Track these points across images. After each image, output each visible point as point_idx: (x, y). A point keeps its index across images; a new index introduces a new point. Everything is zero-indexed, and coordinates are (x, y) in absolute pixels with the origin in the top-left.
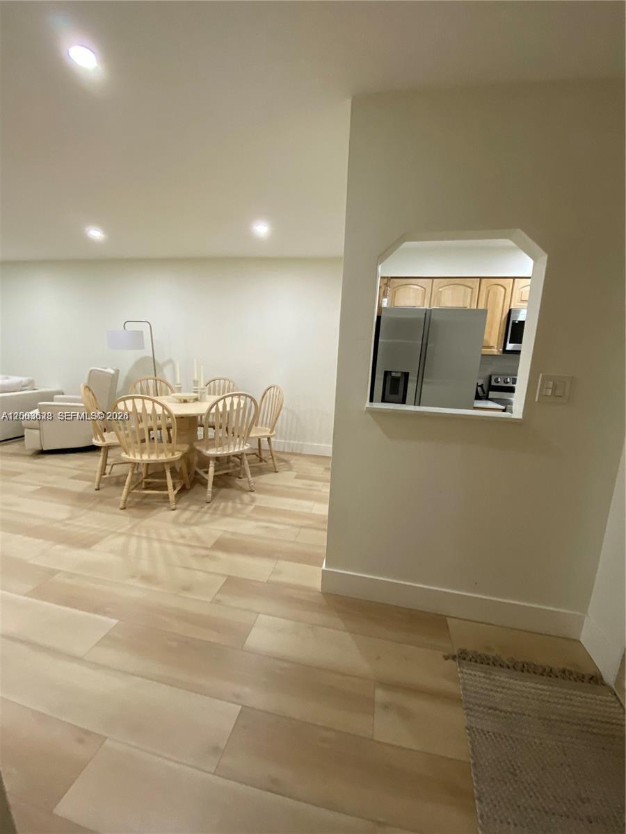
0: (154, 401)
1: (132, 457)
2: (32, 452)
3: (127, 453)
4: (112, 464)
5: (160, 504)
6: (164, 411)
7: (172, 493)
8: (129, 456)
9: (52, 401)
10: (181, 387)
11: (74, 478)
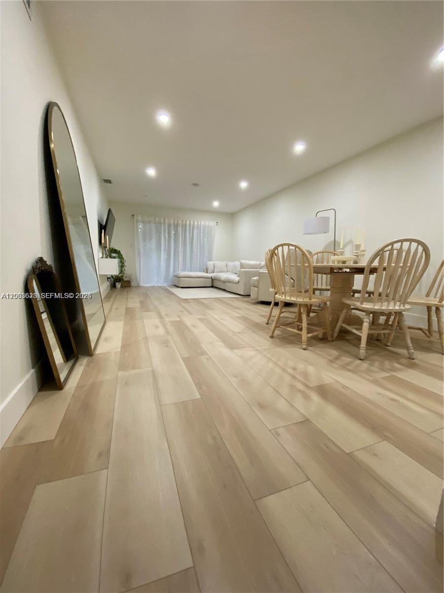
2: (253, 302)
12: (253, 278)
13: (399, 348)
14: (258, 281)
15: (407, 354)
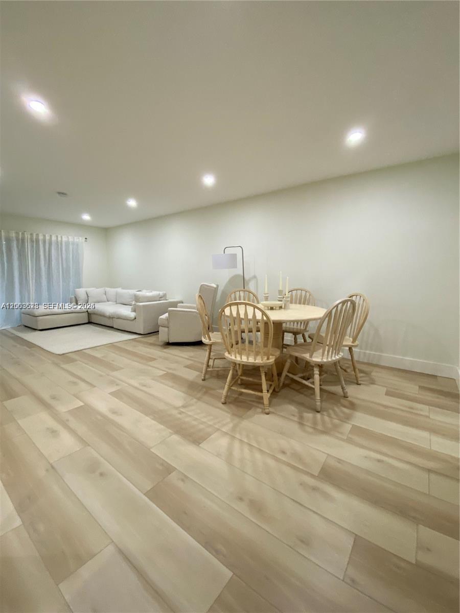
0: (255, 307)
1: (233, 357)
2: (162, 344)
3: (229, 354)
4: (214, 358)
5: (255, 404)
6: (263, 317)
7: (266, 395)
8: (231, 356)
9: (177, 307)
10: (268, 296)
11: (188, 367)
12: (161, 317)
13: (331, 385)
14: (168, 319)
15: (342, 393)
